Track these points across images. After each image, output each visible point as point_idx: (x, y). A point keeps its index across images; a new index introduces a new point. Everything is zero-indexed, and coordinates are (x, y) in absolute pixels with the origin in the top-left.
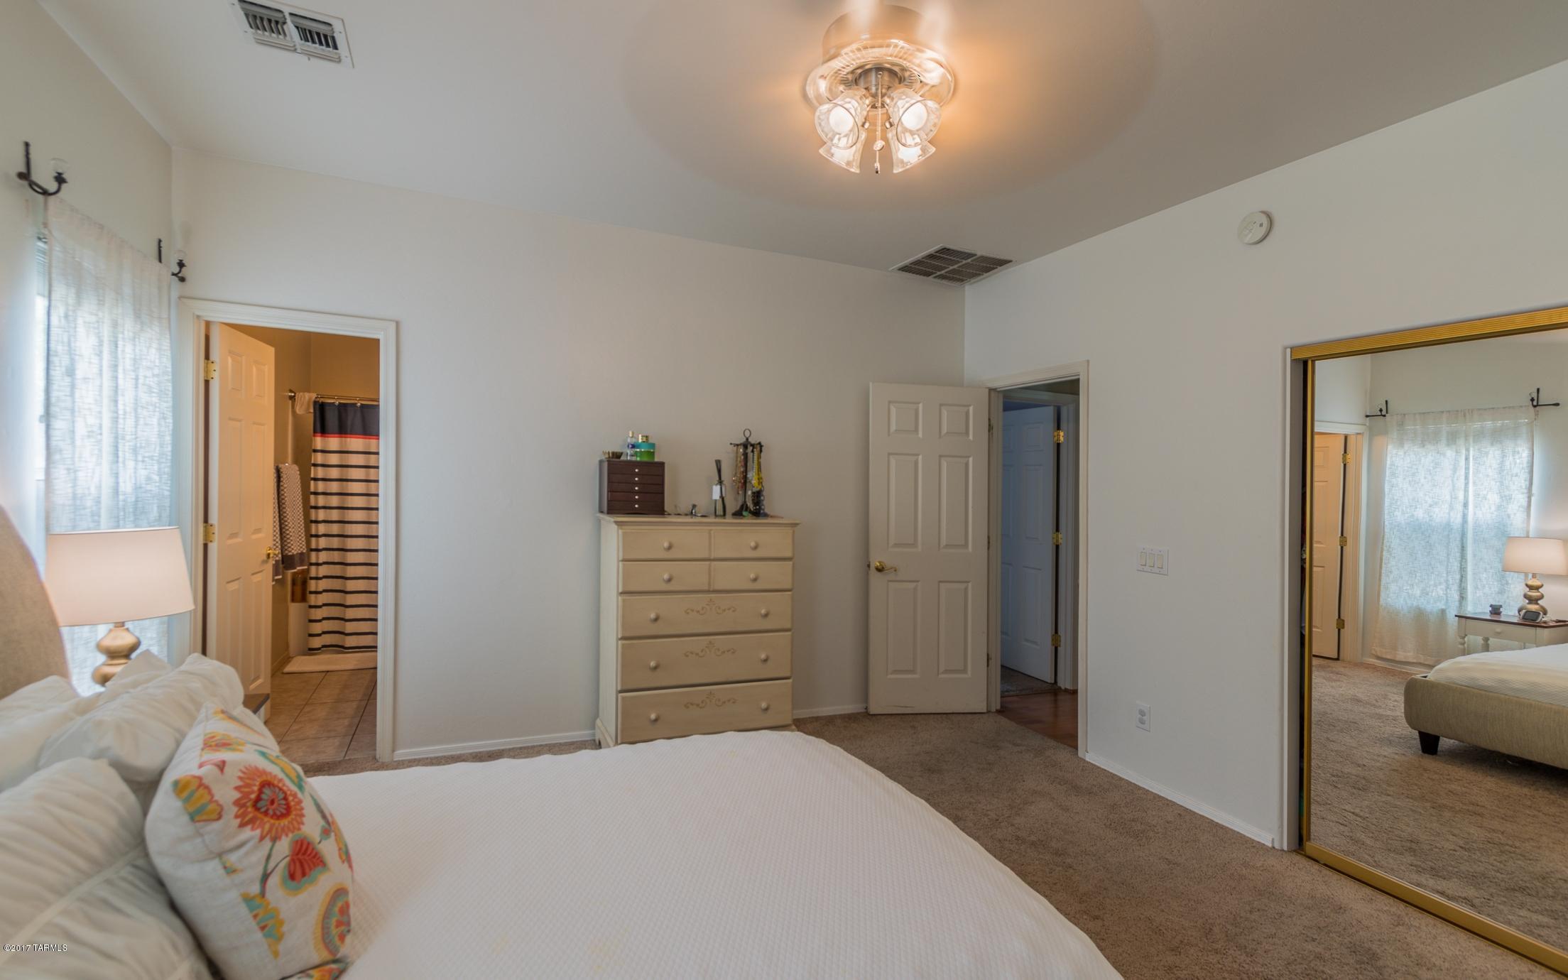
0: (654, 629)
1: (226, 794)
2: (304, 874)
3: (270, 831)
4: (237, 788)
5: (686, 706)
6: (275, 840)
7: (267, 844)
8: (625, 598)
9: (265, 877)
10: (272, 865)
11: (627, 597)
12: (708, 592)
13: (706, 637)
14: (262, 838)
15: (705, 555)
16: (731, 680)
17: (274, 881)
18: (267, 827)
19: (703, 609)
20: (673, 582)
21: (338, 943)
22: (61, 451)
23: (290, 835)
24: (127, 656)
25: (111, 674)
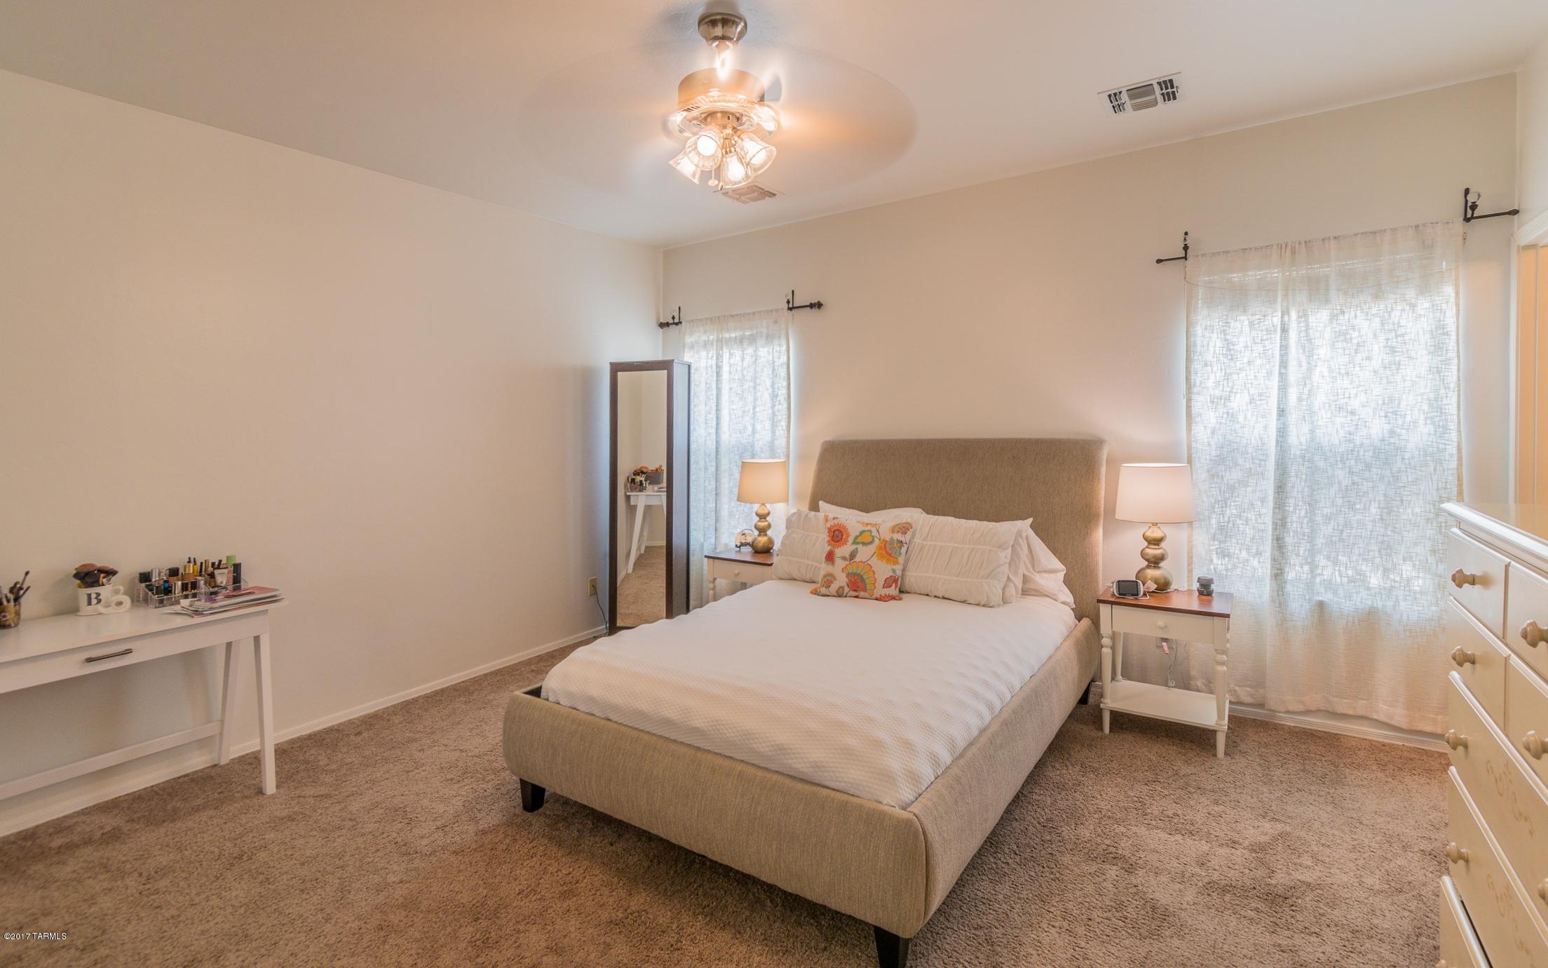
1: (830, 524)
2: (828, 560)
3: (830, 541)
4: (833, 526)
6: (828, 545)
7: (826, 545)
9: (825, 553)
10: (824, 550)
14: (827, 542)
15: (1501, 630)
17: (826, 555)
19: (1500, 778)
20: (1476, 673)
21: (822, 587)
23: (831, 547)
24: (1158, 545)
25: (1147, 554)
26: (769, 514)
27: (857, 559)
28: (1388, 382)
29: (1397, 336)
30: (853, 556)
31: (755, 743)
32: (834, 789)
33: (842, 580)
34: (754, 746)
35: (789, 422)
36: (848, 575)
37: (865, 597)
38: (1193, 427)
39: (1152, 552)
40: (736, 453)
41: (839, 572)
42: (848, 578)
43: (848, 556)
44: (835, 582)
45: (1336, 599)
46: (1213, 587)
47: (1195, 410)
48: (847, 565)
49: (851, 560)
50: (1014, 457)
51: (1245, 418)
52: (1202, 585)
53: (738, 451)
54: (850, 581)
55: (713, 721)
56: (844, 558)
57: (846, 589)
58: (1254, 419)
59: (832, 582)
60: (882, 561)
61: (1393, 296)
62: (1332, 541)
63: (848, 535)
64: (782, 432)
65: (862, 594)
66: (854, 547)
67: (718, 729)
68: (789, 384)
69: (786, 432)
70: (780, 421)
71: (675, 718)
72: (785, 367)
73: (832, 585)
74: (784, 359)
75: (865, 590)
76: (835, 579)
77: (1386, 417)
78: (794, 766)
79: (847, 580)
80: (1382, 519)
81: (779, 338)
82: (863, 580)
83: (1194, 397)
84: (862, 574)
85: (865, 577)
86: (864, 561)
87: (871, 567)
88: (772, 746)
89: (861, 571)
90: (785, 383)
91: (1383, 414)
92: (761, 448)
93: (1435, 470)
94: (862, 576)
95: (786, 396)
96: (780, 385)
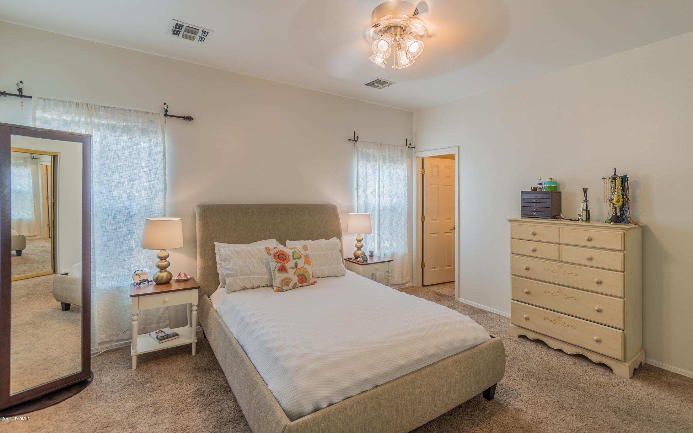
0: (526, 274)
1: (272, 252)
2: (281, 271)
3: (278, 261)
4: (275, 252)
5: (544, 319)
6: (278, 263)
7: (277, 263)
8: (513, 256)
9: (275, 268)
10: (276, 267)
11: (514, 256)
12: (559, 261)
13: (559, 286)
14: (276, 262)
15: (556, 241)
16: (574, 314)
17: (276, 269)
18: (277, 260)
19: (555, 270)
20: (537, 252)
21: (283, 286)
22: (361, 196)
23: (281, 264)
24: (361, 242)
25: (358, 245)
26: (168, 256)
27: (299, 267)
28: (397, 188)
29: (399, 176)
30: (296, 265)
31: (455, 344)
32: (481, 344)
33: (295, 279)
34: (455, 346)
35: (165, 192)
36: (298, 276)
37: (306, 285)
38: (358, 199)
39: (359, 244)
40: (110, 214)
41: (291, 274)
42: (298, 278)
43: (294, 266)
44: (291, 281)
45: (388, 252)
46: (373, 254)
47: (359, 194)
48: (296, 271)
49: (296, 268)
50: (309, 212)
51: (370, 197)
52: (371, 253)
53: (112, 213)
54: (299, 279)
55: (436, 347)
56: (293, 268)
57: (298, 283)
58: (373, 198)
59: (290, 282)
60: (308, 265)
61: (397, 164)
62: (387, 235)
63: (289, 256)
64: (160, 199)
65: (305, 284)
66: (295, 261)
67: (440, 349)
68: (165, 167)
69: (163, 199)
70: (159, 191)
71: (421, 357)
72: (162, 154)
73: (290, 284)
74: (160, 149)
75: (306, 282)
76: (291, 280)
77: (396, 198)
78: (469, 344)
79: (298, 279)
80: (395, 227)
81: (156, 133)
82: (305, 277)
83: (359, 190)
84: (304, 274)
85: (305, 275)
86: (302, 267)
87: (306, 269)
88: (460, 341)
89: (303, 272)
90: (162, 166)
91: (395, 197)
92: (139, 210)
93: (404, 212)
94: (304, 275)
95: (163, 174)
96: (158, 166)
